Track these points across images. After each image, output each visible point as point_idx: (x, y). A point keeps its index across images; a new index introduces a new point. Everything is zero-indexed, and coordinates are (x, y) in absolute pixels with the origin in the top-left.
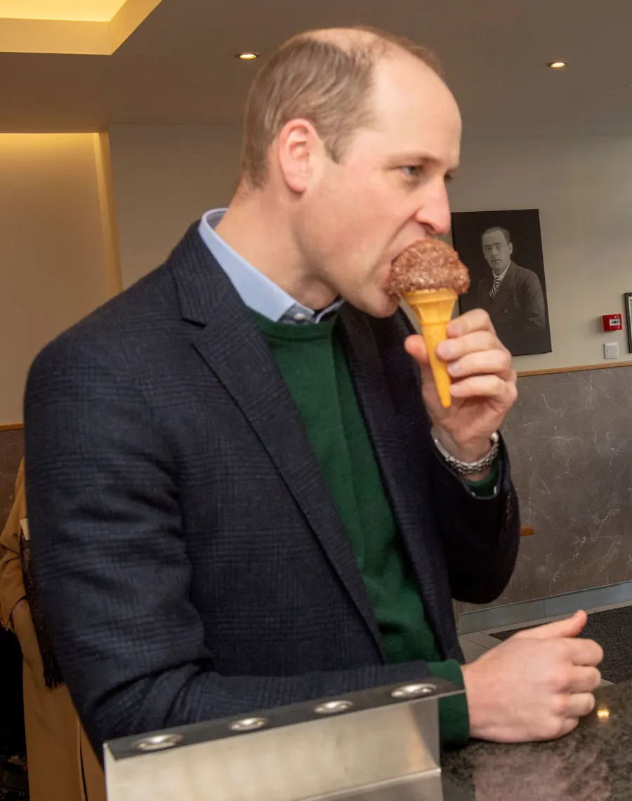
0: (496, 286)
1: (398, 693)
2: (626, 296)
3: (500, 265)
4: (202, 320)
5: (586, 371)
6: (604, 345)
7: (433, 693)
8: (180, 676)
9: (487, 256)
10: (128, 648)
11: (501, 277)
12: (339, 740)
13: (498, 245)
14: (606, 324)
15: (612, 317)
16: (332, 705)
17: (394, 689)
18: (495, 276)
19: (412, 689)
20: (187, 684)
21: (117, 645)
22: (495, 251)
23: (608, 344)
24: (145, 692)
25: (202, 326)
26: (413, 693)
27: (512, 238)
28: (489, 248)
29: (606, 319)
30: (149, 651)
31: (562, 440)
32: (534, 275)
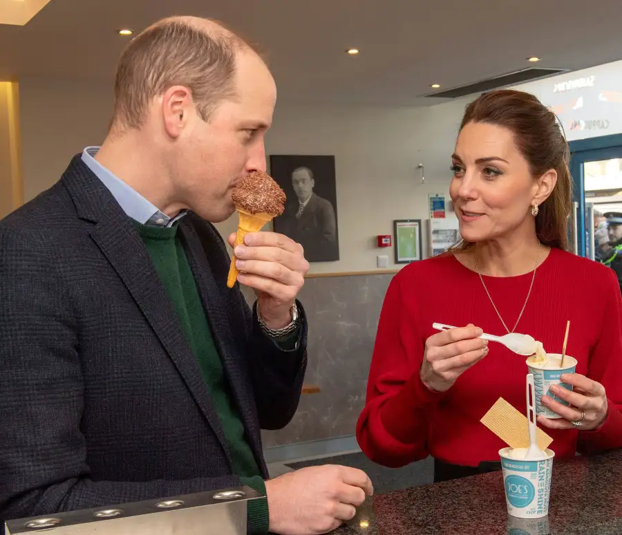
0: (300, 212)
1: (217, 497)
2: (395, 222)
3: (305, 195)
4: (94, 219)
5: (362, 275)
6: (378, 257)
7: (243, 497)
8: (65, 486)
9: (296, 188)
10: (29, 466)
11: (305, 204)
12: (175, 529)
13: (303, 180)
14: (380, 242)
15: (385, 237)
16: (169, 503)
17: (214, 494)
18: (300, 202)
19: (227, 494)
20: (69, 492)
21: (21, 465)
22: (301, 184)
23: (380, 257)
24: (38, 497)
25: (94, 223)
26: (229, 496)
27: (315, 176)
28: (297, 182)
29: (380, 238)
30: (45, 470)
31: (344, 324)
32: (329, 203)
